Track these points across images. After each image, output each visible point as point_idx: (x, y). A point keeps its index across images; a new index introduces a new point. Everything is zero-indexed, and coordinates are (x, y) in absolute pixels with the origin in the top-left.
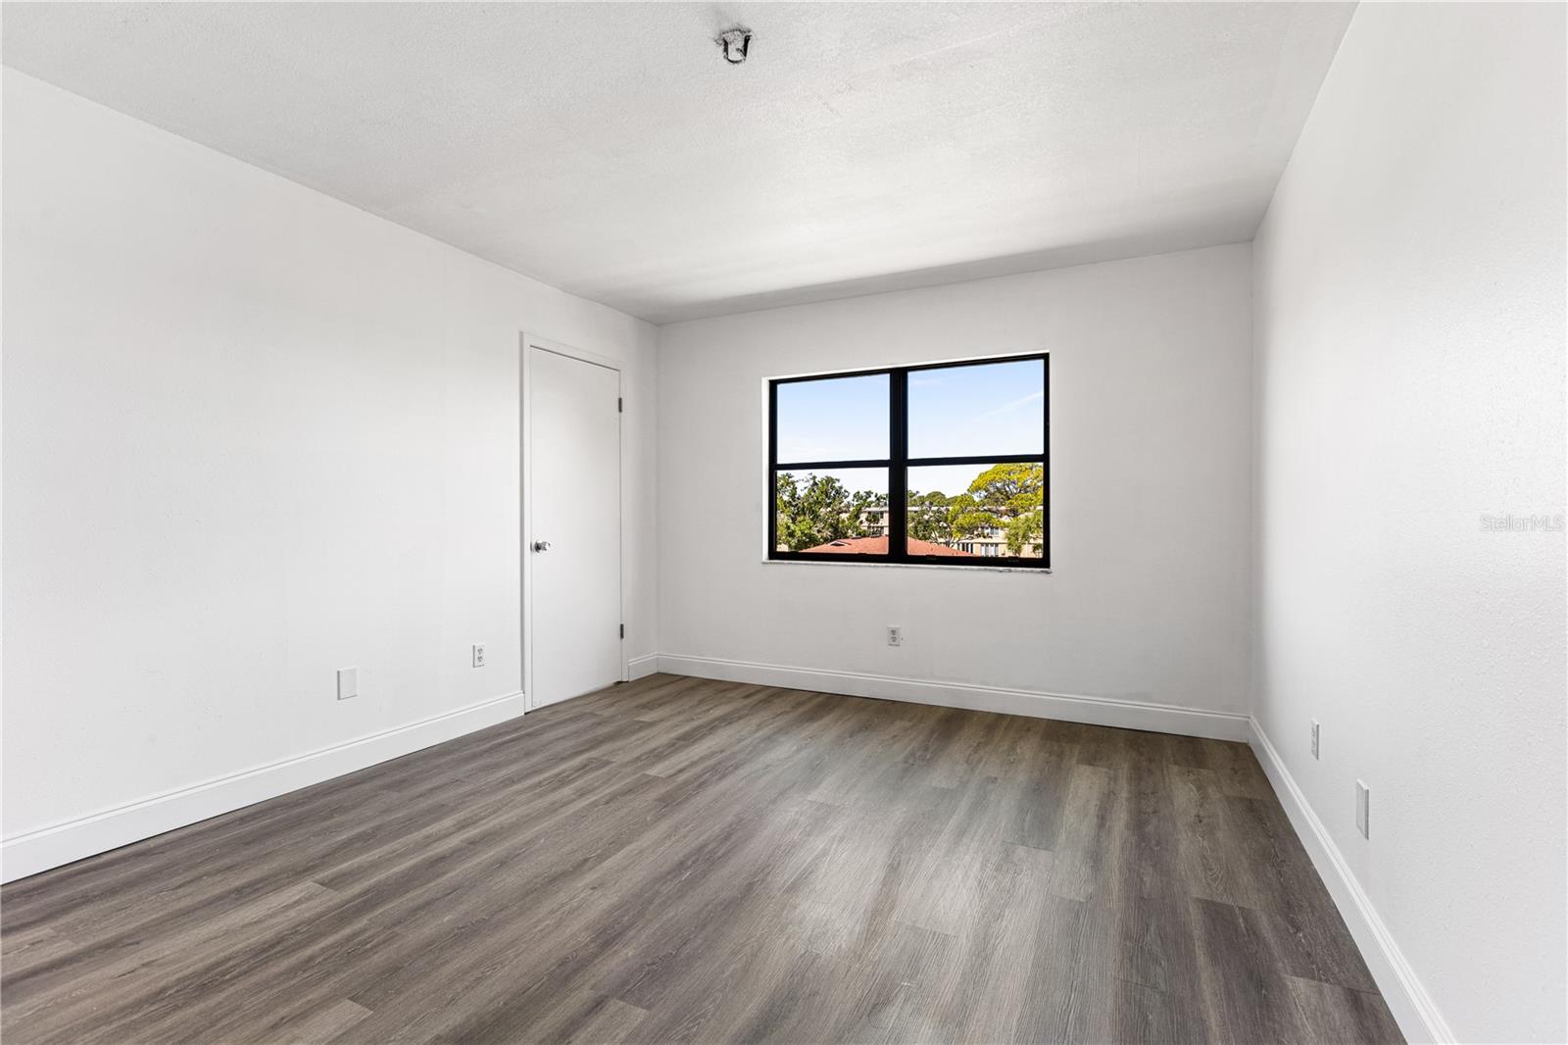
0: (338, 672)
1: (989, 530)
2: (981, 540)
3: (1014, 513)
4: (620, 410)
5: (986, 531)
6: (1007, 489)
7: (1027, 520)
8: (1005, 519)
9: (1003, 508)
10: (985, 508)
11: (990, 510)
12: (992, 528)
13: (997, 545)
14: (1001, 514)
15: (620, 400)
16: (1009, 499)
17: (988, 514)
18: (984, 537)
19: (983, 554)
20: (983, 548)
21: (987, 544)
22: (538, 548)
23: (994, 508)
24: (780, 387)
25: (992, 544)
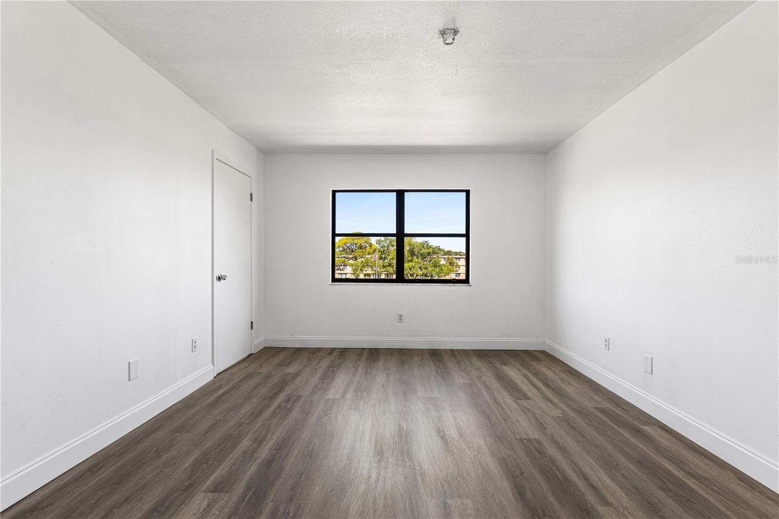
0: (129, 363)
1: (342, 267)
2: (339, 272)
3: (356, 258)
4: (251, 200)
5: (341, 267)
6: (353, 247)
7: (362, 262)
8: (351, 261)
9: (350, 256)
10: (342, 256)
11: (344, 257)
12: (344, 266)
13: (346, 274)
14: (350, 259)
15: (251, 195)
16: (353, 252)
17: (343, 259)
18: (341, 270)
19: (340, 277)
20: (340, 275)
21: (342, 274)
22: (219, 279)
23: (346, 256)
24: (337, 194)
25: (344, 274)
